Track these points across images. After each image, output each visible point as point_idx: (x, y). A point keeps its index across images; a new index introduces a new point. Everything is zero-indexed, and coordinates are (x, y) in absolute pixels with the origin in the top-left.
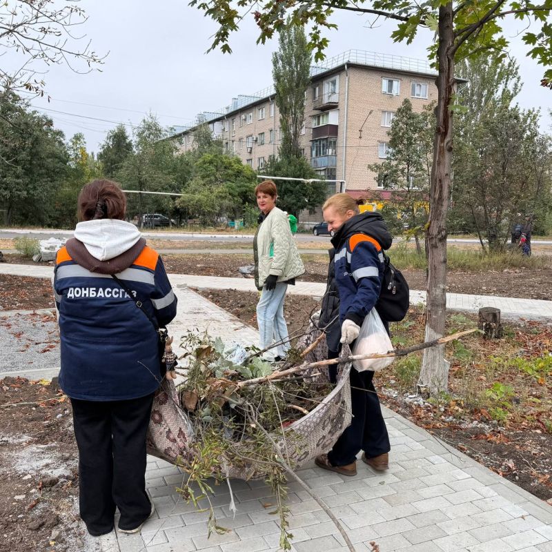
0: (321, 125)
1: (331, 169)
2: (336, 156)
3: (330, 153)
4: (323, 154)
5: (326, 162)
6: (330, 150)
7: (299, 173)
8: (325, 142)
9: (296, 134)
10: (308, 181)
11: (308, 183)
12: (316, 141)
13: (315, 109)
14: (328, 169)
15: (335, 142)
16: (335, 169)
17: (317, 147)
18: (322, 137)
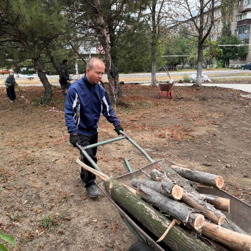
0: (242, 19)
1: (247, 39)
2: (249, 33)
3: (247, 32)
4: (243, 32)
5: (245, 36)
6: (247, 31)
7: (234, 42)
8: (244, 27)
9: (229, 25)
10: (238, 45)
11: (238, 47)
12: (239, 27)
13: (239, 12)
14: (246, 39)
15: (249, 27)
16: (249, 39)
17: (239, 30)
18: (243, 25)
